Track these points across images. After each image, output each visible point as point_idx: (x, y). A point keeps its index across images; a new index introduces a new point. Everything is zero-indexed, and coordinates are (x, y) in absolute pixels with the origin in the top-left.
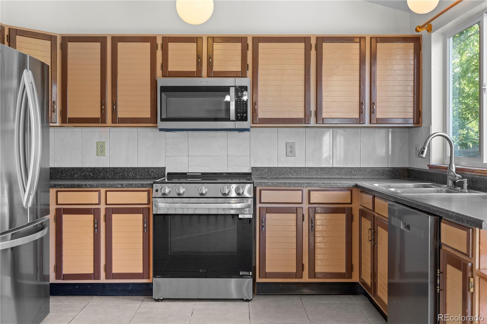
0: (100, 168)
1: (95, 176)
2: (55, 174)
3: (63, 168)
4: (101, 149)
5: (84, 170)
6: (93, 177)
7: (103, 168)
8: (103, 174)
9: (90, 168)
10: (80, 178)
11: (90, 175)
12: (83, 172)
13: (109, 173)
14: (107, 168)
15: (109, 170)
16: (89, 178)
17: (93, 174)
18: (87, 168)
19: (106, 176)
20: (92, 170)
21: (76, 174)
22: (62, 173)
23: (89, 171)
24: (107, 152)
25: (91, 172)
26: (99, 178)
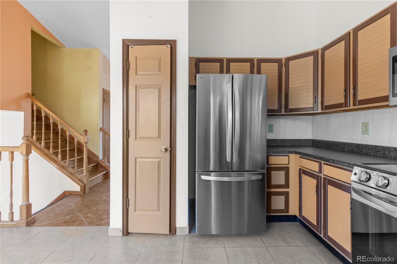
0: (364, 145)
1: (359, 151)
2: (333, 146)
3: (338, 142)
4: (365, 129)
5: (351, 145)
6: (358, 151)
7: (366, 145)
8: (366, 150)
9: (356, 144)
10: (348, 152)
11: (355, 150)
12: (351, 147)
13: (371, 150)
14: (369, 145)
15: (371, 147)
16: (355, 152)
17: (358, 149)
18: (354, 144)
19: (369, 152)
20: (357, 145)
21: (346, 148)
22: (337, 146)
23: (355, 146)
24: (370, 131)
25: (357, 147)
26: (362, 153)
